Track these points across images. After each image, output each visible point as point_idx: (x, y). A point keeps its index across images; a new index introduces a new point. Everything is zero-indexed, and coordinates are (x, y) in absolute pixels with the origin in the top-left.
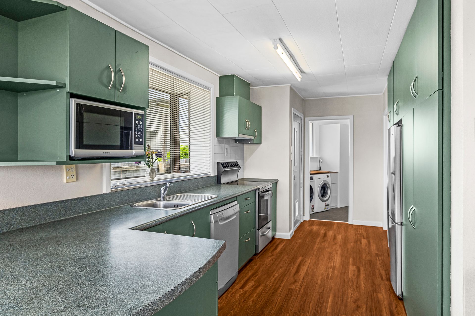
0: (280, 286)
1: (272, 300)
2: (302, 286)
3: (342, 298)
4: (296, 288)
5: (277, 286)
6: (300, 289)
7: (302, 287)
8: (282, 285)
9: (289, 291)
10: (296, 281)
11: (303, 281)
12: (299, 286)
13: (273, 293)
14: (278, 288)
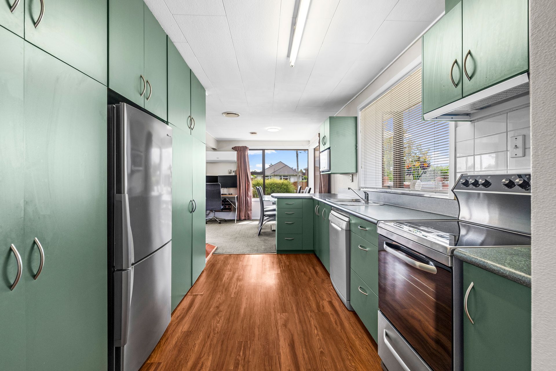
0: (298, 313)
1: (293, 296)
2: (275, 319)
3: (232, 313)
4: (280, 315)
5: (300, 312)
6: (275, 314)
7: (274, 317)
8: (296, 315)
9: (285, 309)
10: (285, 325)
11: (276, 327)
12: (277, 319)
13: (298, 303)
14: (297, 310)
